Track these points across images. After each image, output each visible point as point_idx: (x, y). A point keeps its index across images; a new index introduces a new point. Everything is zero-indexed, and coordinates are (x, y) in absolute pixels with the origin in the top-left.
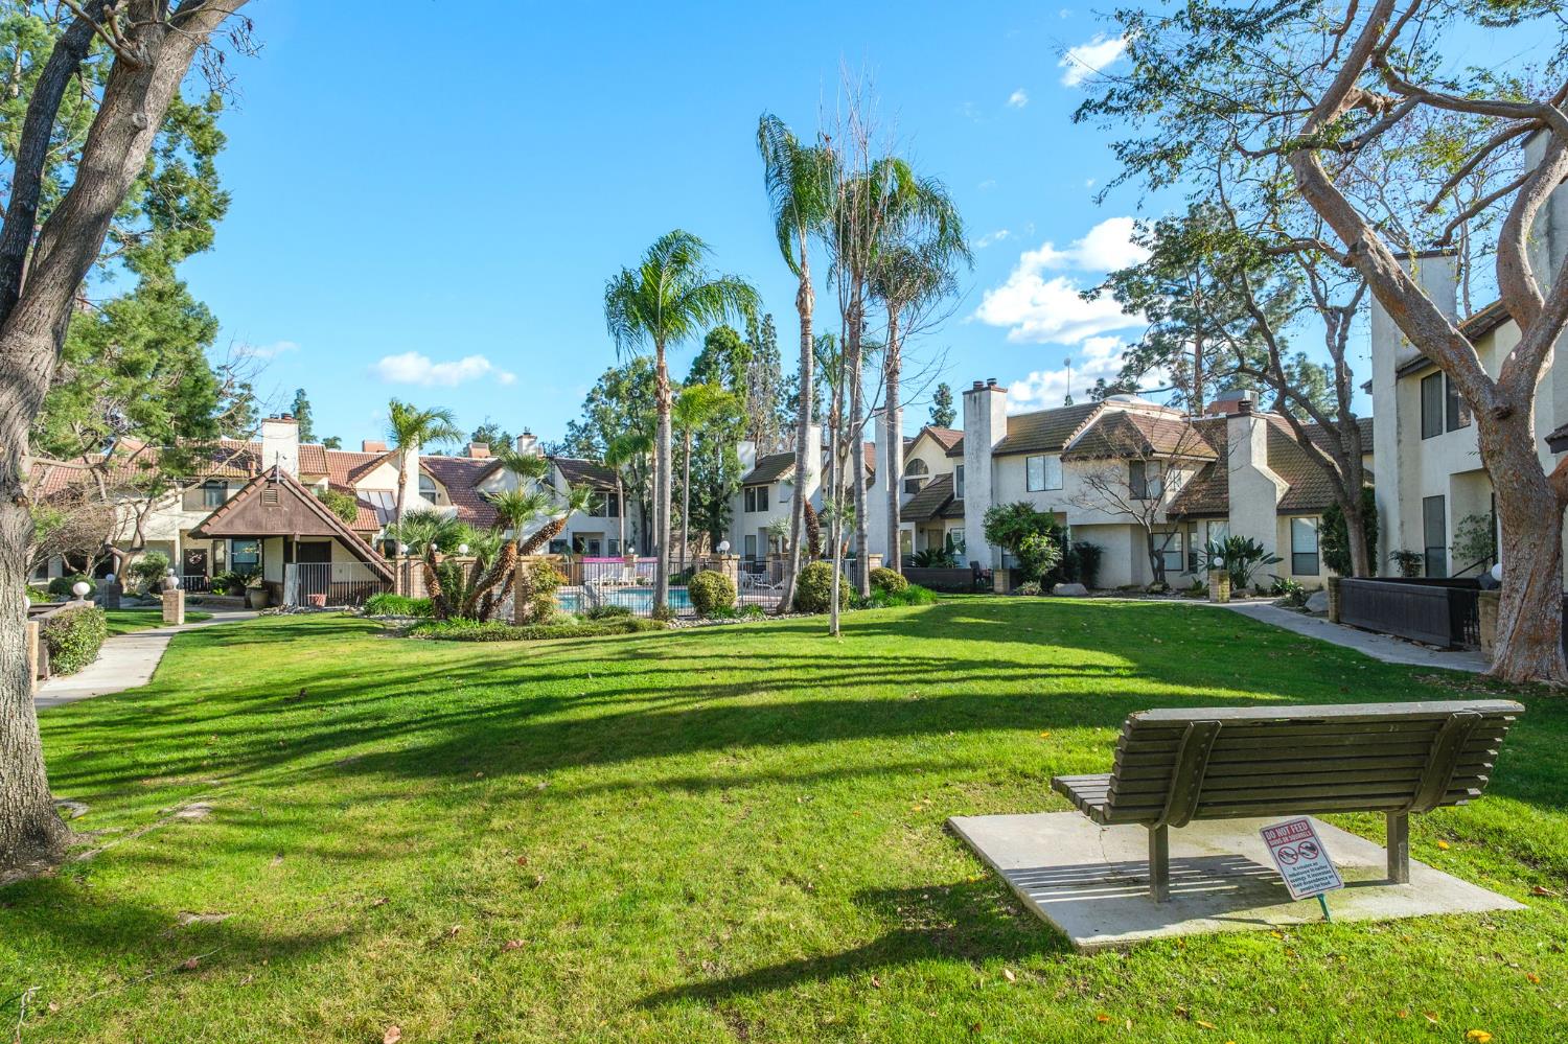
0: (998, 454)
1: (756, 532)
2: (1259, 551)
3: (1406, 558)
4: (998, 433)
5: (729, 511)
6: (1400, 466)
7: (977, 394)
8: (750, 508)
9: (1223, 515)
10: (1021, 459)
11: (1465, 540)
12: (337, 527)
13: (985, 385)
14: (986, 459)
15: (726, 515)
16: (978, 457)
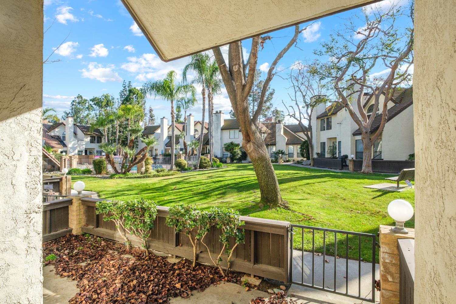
0: (223, 129)
2: (284, 153)
3: (318, 154)
4: (222, 124)
5: (138, 142)
6: (317, 136)
7: (217, 114)
9: (275, 145)
10: (228, 131)
11: (329, 151)
13: (219, 112)
14: (219, 130)
15: (137, 143)
16: (217, 130)
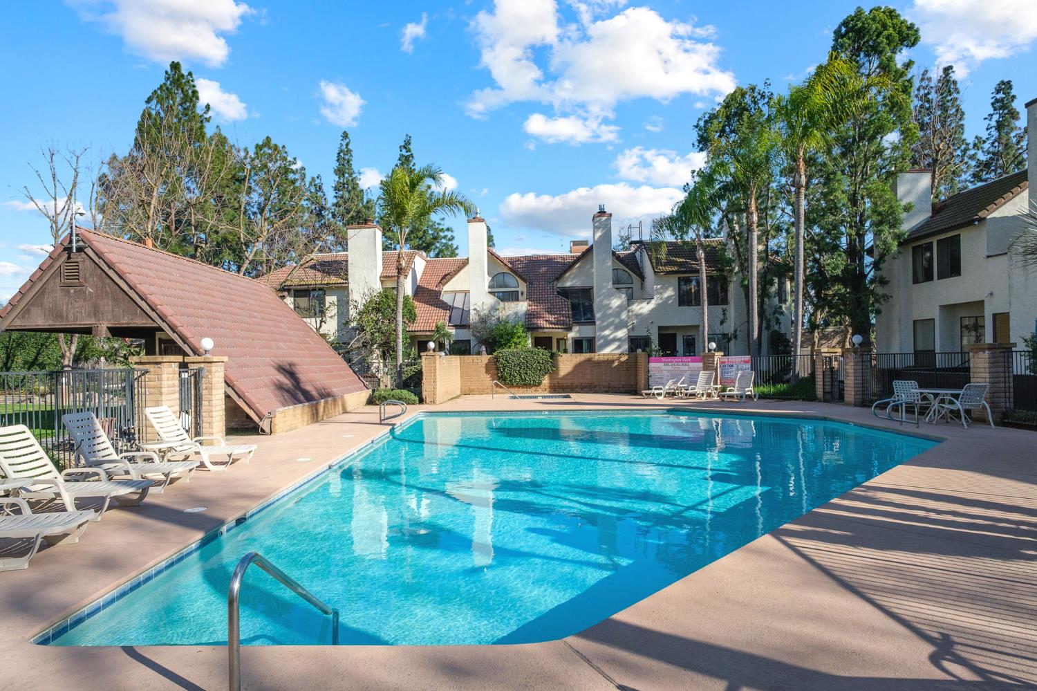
1: (935, 314)
8: (924, 275)
12: (153, 315)
